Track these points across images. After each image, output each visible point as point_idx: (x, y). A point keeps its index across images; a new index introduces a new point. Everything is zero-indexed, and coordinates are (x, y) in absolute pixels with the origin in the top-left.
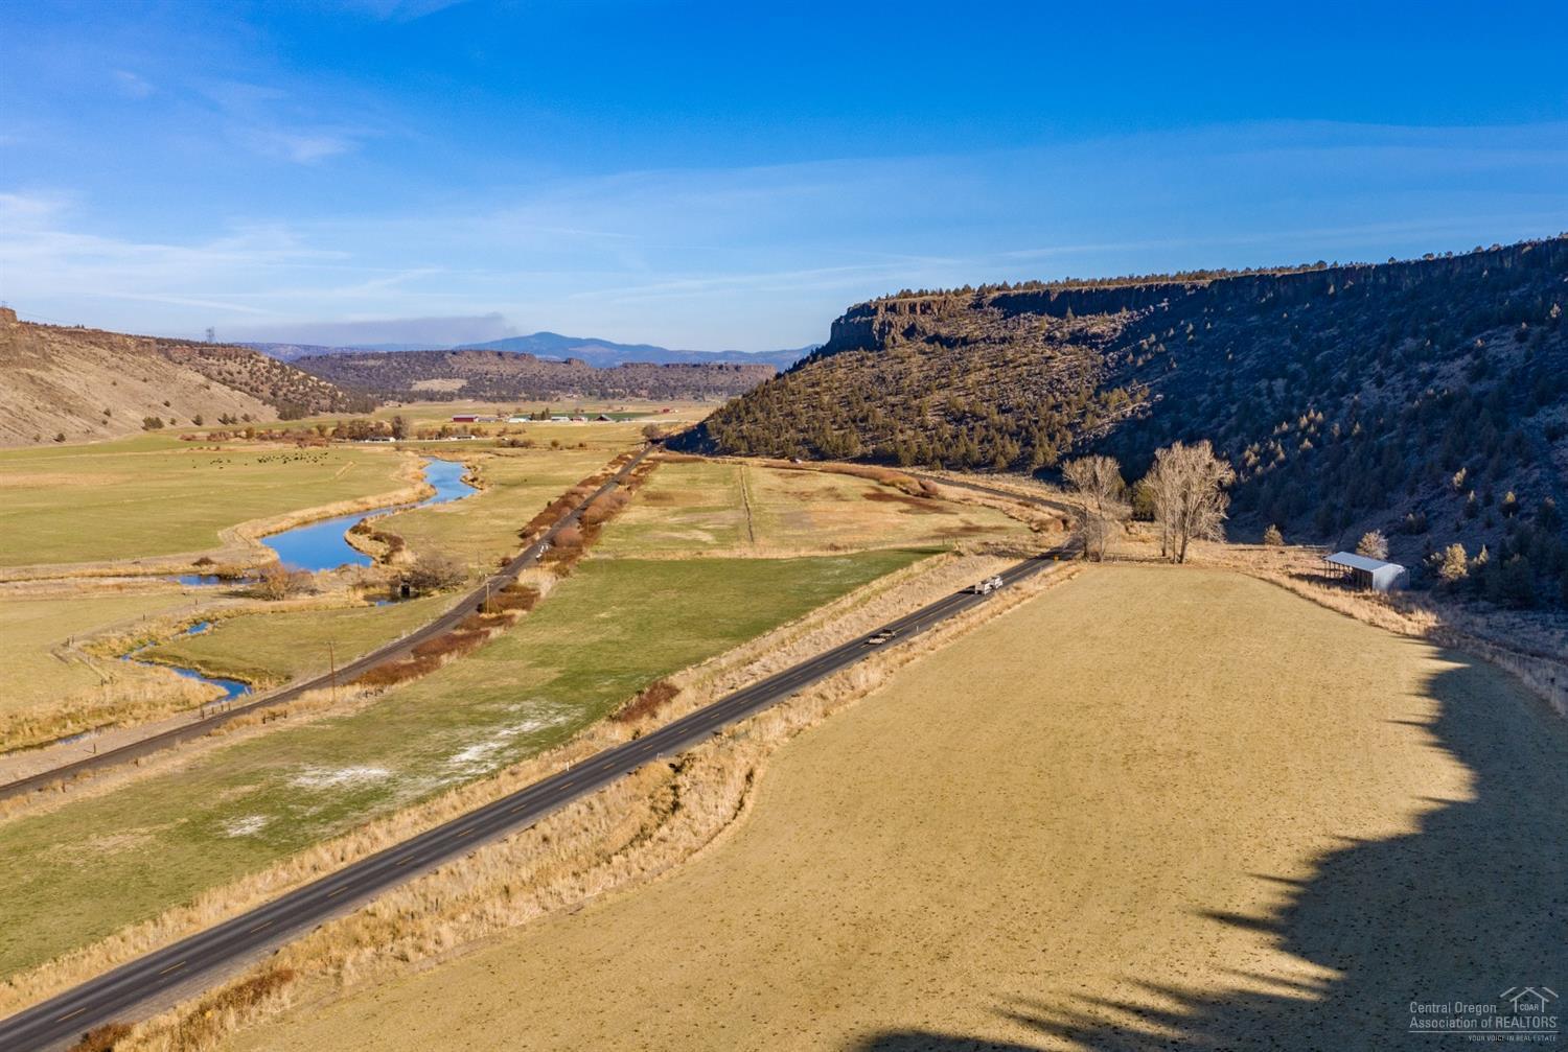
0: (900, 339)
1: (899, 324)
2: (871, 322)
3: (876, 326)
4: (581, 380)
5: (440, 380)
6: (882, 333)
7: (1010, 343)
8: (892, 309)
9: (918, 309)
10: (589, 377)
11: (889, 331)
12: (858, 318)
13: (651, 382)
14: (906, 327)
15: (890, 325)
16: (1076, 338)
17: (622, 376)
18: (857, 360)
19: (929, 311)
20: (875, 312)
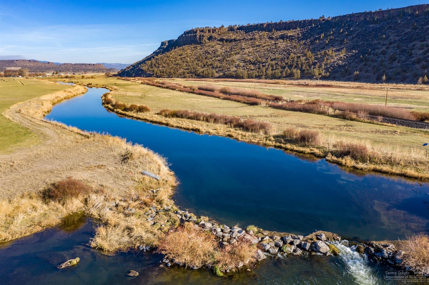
0: (207, 41)
1: (206, 36)
2: (196, 36)
3: (198, 37)
4: (53, 68)
5: (14, 67)
6: (200, 39)
7: (254, 40)
8: (202, 31)
9: (211, 31)
10: (55, 67)
11: (203, 38)
12: (190, 34)
13: (71, 68)
14: (209, 37)
15: (203, 36)
16: (282, 37)
17: (64, 67)
18: (194, 48)
19: (215, 32)
20: (196, 32)
